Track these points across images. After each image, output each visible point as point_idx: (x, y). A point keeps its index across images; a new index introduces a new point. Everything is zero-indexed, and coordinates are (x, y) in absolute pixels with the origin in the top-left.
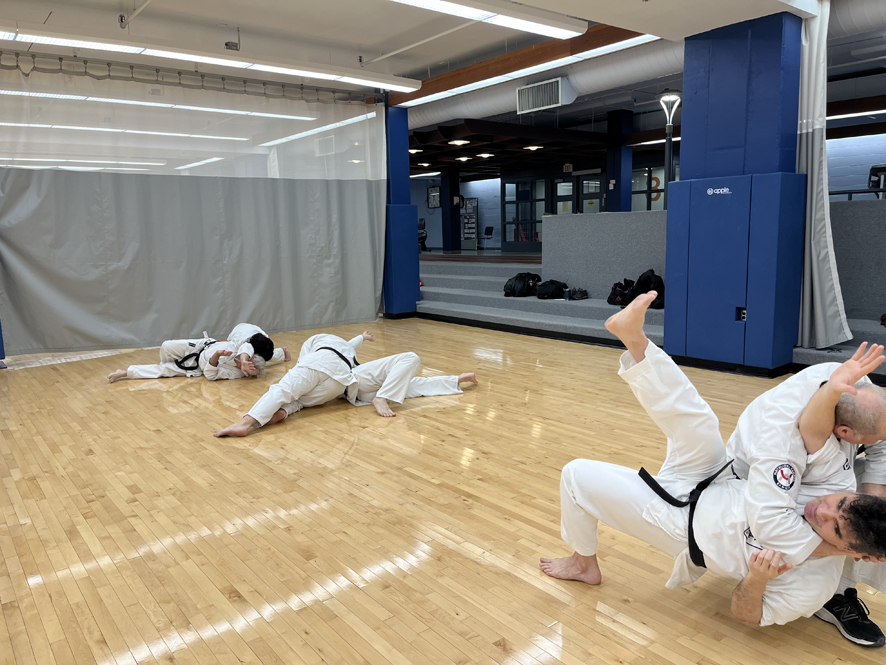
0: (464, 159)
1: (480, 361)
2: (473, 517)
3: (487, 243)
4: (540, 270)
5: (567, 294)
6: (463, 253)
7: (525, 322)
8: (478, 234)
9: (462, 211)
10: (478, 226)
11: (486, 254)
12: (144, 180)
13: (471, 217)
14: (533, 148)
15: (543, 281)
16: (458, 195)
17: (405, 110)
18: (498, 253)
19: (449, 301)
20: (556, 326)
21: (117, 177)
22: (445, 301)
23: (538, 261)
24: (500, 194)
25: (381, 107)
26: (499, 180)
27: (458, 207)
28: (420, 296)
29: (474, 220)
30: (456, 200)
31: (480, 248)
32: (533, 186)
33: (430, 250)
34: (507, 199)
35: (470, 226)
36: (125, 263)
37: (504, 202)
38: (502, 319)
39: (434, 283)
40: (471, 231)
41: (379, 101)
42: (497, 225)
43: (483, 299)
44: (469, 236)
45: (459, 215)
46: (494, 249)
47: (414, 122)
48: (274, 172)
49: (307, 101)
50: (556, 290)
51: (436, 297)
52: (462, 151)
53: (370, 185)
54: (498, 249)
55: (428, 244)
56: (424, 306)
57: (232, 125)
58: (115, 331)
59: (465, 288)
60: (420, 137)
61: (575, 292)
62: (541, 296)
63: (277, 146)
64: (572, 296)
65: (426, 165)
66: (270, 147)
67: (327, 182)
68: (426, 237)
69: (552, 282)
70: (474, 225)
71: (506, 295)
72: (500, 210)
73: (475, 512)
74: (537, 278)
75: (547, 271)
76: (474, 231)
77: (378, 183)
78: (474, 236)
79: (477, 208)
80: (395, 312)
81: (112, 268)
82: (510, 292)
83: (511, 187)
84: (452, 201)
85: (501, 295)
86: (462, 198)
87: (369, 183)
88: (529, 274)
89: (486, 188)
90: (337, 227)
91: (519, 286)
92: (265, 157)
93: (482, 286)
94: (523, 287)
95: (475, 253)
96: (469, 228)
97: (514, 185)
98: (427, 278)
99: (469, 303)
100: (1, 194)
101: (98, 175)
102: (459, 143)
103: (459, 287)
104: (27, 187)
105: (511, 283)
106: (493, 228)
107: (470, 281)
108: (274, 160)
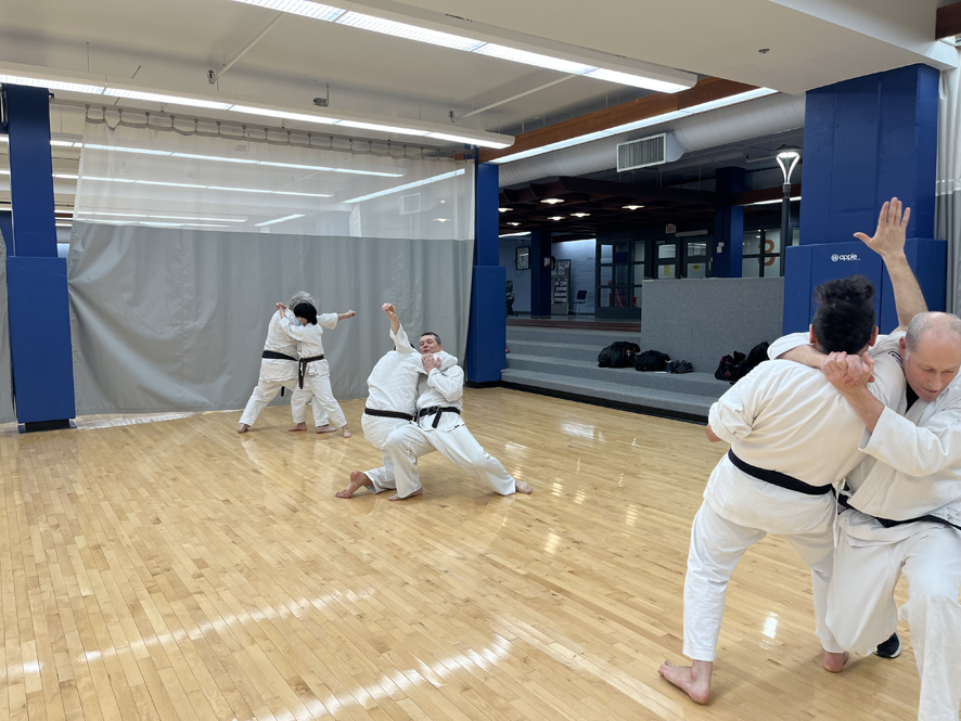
0: (557, 218)
1: (570, 438)
2: (563, 615)
3: (579, 308)
4: (639, 338)
5: (669, 367)
6: (554, 318)
7: (621, 395)
8: (570, 298)
9: (553, 273)
10: (570, 287)
11: (578, 319)
12: (225, 239)
13: (562, 279)
14: (633, 208)
15: (642, 351)
16: (549, 256)
17: (496, 166)
18: (592, 319)
19: (538, 370)
20: (655, 401)
21: (199, 235)
22: (532, 370)
23: (637, 329)
24: (594, 256)
25: (471, 163)
26: (594, 240)
27: (549, 269)
28: (506, 364)
29: (565, 284)
30: (547, 261)
31: (570, 313)
32: (632, 247)
33: (517, 314)
34: (603, 260)
35: (561, 289)
36: (201, 322)
37: (599, 265)
38: (597, 392)
39: (521, 350)
40: (562, 294)
41: (469, 157)
42: (591, 289)
43: (574, 369)
44: (559, 299)
45: (550, 278)
46: (587, 314)
47: (505, 180)
48: (356, 230)
49: (394, 157)
50: (656, 361)
51: (522, 365)
52: (556, 209)
53: (457, 245)
54: (591, 314)
55: (515, 307)
56: (509, 374)
57: (316, 182)
58: (188, 393)
59: (555, 357)
60: (511, 195)
61: (678, 364)
62: (640, 368)
63: (361, 203)
64: (675, 369)
65: (516, 224)
66: (353, 205)
67: (412, 242)
69: (652, 353)
70: (565, 289)
71: (600, 366)
72: (594, 273)
73: (565, 608)
74: (635, 347)
75: (647, 338)
76: (565, 294)
77: (465, 243)
78: (564, 300)
79: (569, 270)
80: (479, 380)
81: (187, 328)
82: (605, 361)
83: (607, 249)
84: (543, 262)
85: (595, 365)
86: (553, 259)
87: (455, 243)
88: (626, 343)
89: (580, 248)
90: (420, 288)
91: (615, 356)
92: (348, 214)
93: (574, 355)
94: (620, 357)
95: (566, 319)
96: (560, 292)
97: (611, 247)
98: (513, 345)
99: (559, 373)
100: (80, 249)
101: (180, 231)
102: (552, 201)
103: (548, 355)
104: (108, 243)
105: (606, 353)
106: (586, 292)
107: (561, 349)
108: (356, 218)
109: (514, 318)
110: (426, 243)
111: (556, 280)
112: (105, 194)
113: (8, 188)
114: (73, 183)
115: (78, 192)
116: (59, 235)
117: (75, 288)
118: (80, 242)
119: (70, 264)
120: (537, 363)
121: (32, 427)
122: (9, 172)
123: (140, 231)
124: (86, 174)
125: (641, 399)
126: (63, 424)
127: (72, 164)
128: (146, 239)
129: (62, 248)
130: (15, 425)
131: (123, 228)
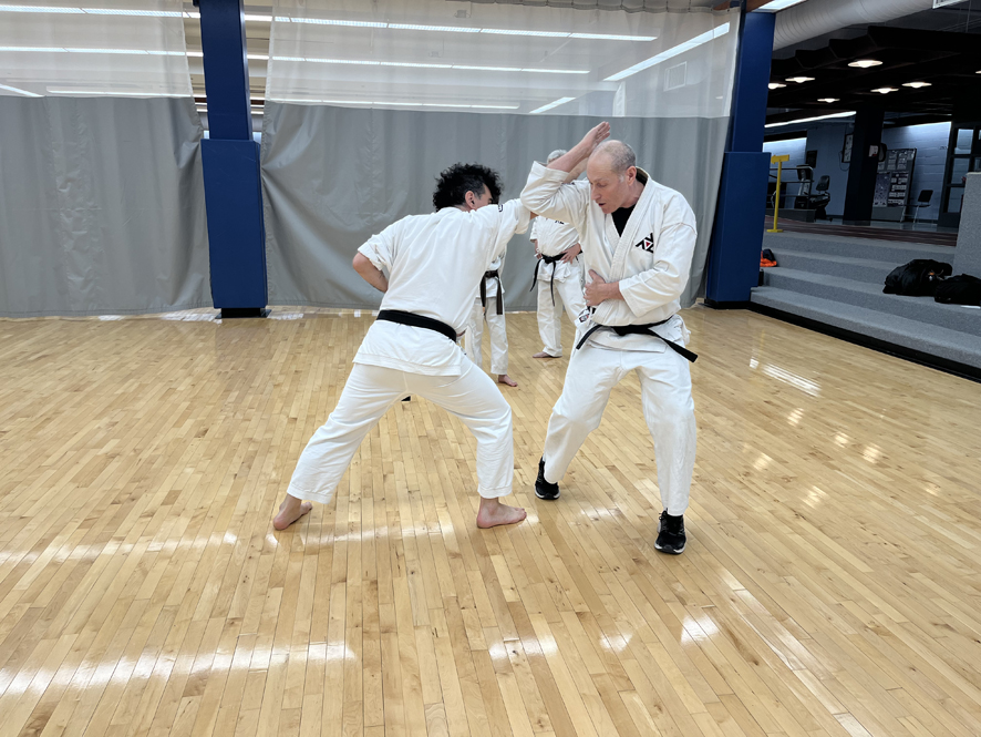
0: (884, 91)
3: (919, 213)
4: (952, 256)
6: (874, 225)
7: (897, 335)
8: (910, 199)
9: (882, 166)
10: (912, 185)
11: (914, 228)
12: (419, 118)
13: (902, 176)
15: (954, 274)
16: (877, 142)
17: (772, 16)
18: (932, 228)
21: (390, 114)
22: (796, 291)
23: (951, 241)
24: (947, 145)
25: (736, 13)
26: (950, 123)
27: (874, 161)
29: (905, 180)
30: (873, 150)
31: (906, 220)
33: (831, 218)
34: (958, 150)
35: (898, 187)
37: (951, 156)
38: (864, 327)
39: (794, 264)
40: (899, 194)
41: (733, 6)
42: (937, 188)
43: (851, 292)
44: (894, 201)
45: (874, 172)
46: (930, 221)
48: (619, 109)
50: (967, 290)
51: (786, 284)
52: (875, 77)
54: (935, 222)
56: (761, 294)
57: (571, 55)
60: (801, 57)
62: (937, 300)
63: (626, 79)
65: (830, 100)
66: (620, 81)
69: (967, 278)
70: (904, 187)
71: (886, 291)
72: (944, 167)
74: (947, 268)
75: (964, 257)
76: (904, 194)
77: (716, 121)
78: (902, 202)
79: (912, 164)
80: (718, 299)
82: (894, 285)
83: (966, 134)
84: (868, 150)
85: (877, 289)
86: (883, 148)
87: (703, 121)
88: (931, 262)
89: (929, 134)
91: (910, 278)
92: (612, 94)
94: (916, 281)
95: (900, 227)
96: (897, 191)
97: (972, 131)
98: (785, 256)
99: (827, 297)
100: (272, 132)
101: (370, 112)
103: (824, 272)
104: (299, 126)
105: (897, 273)
106: (931, 192)
107: (843, 265)
108: (621, 98)
109: (827, 223)
111: (894, 176)
112: (294, 76)
113: (201, 72)
114: (263, 64)
115: (270, 74)
116: (255, 124)
117: (268, 173)
118: (272, 124)
119: (263, 150)
120: (803, 282)
121: (226, 314)
122: (201, 54)
123: (328, 108)
124: (277, 54)
126: (256, 312)
127: (263, 46)
128: (336, 117)
129: (257, 136)
130: (210, 314)
131: (313, 108)
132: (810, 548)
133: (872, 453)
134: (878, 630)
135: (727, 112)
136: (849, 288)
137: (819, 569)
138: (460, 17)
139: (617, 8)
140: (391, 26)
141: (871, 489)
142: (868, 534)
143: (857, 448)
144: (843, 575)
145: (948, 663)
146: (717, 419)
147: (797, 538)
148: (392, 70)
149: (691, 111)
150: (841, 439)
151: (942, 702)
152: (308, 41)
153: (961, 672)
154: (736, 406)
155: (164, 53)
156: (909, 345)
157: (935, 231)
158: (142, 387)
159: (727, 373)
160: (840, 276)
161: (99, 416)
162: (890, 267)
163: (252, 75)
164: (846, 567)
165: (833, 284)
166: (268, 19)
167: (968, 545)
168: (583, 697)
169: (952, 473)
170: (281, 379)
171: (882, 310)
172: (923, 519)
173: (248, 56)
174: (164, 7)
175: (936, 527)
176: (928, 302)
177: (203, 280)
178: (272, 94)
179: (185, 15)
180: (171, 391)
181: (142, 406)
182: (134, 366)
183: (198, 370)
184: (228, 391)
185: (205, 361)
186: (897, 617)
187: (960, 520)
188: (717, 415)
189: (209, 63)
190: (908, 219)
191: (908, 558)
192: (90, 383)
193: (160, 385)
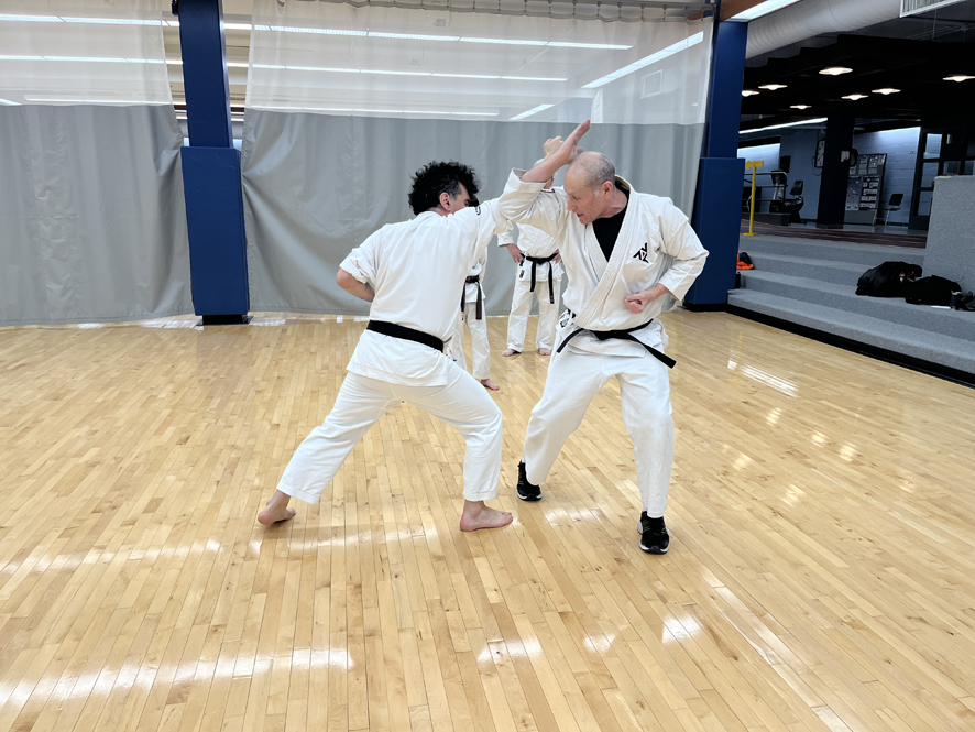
0: (855, 97)
3: (890, 216)
4: (922, 258)
5: (954, 299)
6: (846, 229)
8: (880, 203)
10: (882, 189)
11: (887, 230)
13: (873, 180)
15: (923, 276)
16: (848, 148)
17: (744, 25)
18: (903, 231)
19: (777, 294)
21: (370, 122)
22: (773, 293)
23: (920, 243)
24: (916, 150)
25: (709, 22)
26: (918, 129)
27: (846, 166)
29: (876, 184)
30: (845, 155)
33: (805, 221)
34: (927, 155)
35: (869, 191)
36: (372, 220)
37: (921, 160)
39: (769, 267)
40: (871, 198)
41: (706, 14)
42: (907, 192)
43: (823, 295)
45: (845, 176)
47: (756, 45)
48: (597, 117)
49: (604, 20)
50: (938, 291)
51: (762, 286)
54: (906, 225)
55: (803, 214)
56: (738, 297)
59: (808, 277)
60: (773, 65)
61: (970, 298)
62: (908, 301)
63: (605, 87)
64: (965, 302)
65: (802, 107)
66: (596, 89)
68: (802, 204)
69: (936, 279)
70: (875, 191)
71: (858, 293)
72: (913, 171)
74: (918, 270)
75: (933, 260)
76: (875, 198)
77: (692, 128)
78: (873, 205)
79: (882, 169)
80: (695, 302)
81: (357, 225)
82: (866, 287)
83: (934, 139)
84: (840, 156)
85: (850, 291)
86: (854, 153)
87: (679, 128)
88: (902, 264)
89: (899, 140)
91: (881, 280)
92: (590, 101)
94: (885, 282)
95: (872, 230)
96: (868, 195)
97: (940, 136)
98: (761, 260)
99: (803, 299)
100: (253, 139)
101: (350, 119)
102: (835, 71)
103: (800, 275)
104: (280, 132)
105: (869, 275)
106: (901, 196)
107: (817, 268)
108: (598, 105)
109: (801, 226)
110: (639, 130)
111: (865, 180)
112: (274, 84)
113: (181, 80)
114: (243, 72)
115: (250, 82)
116: (235, 131)
117: (248, 180)
118: (253, 131)
119: (244, 158)
121: (208, 321)
122: (181, 62)
123: (309, 116)
124: (257, 62)
125: (896, 342)
126: (237, 318)
127: (243, 53)
128: (317, 124)
129: (237, 143)
130: (192, 321)
131: (294, 115)
132: (786, 544)
133: (848, 451)
134: (854, 624)
135: (701, 119)
136: (823, 290)
137: (796, 565)
138: (440, 26)
139: (593, 18)
140: (371, 34)
141: (846, 486)
142: (843, 530)
143: (832, 447)
144: (820, 571)
145: (923, 655)
146: (696, 420)
147: (774, 536)
148: (372, 77)
149: (665, 117)
150: (819, 438)
151: (917, 694)
152: (287, 49)
153: (935, 664)
154: (715, 407)
155: (143, 61)
156: (881, 345)
157: (905, 233)
158: (122, 395)
159: (705, 374)
160: (814, 278)
161: (78, 425)
162: (862, 269)
163: (232, 82)
164: (822, 563)
165: (808, 287)
166: (248, 27)
167: (940, 540)
168: (566, 695)
169: (923, 469)
170: (263, 385)
171: (855, 311)
172: (896, 515)
173: (228, 64)
174: (143, 15)
175: (909, 523)
176: (899, 303)
177: (183, 288)
178: (252, 101)
179: (164, 24)
180: (152, 398)
181: (123, 414)
182: (114, 374)
183: (179, 378)
184: (210, 397)
185: (186, 368)
186: (872, 611)
187: (933, 515)
188: (696, 415)
189: (188, 70)
190: (880, 222)
191: (882, 553)
192: (69, 392)
193: (141, 392)
